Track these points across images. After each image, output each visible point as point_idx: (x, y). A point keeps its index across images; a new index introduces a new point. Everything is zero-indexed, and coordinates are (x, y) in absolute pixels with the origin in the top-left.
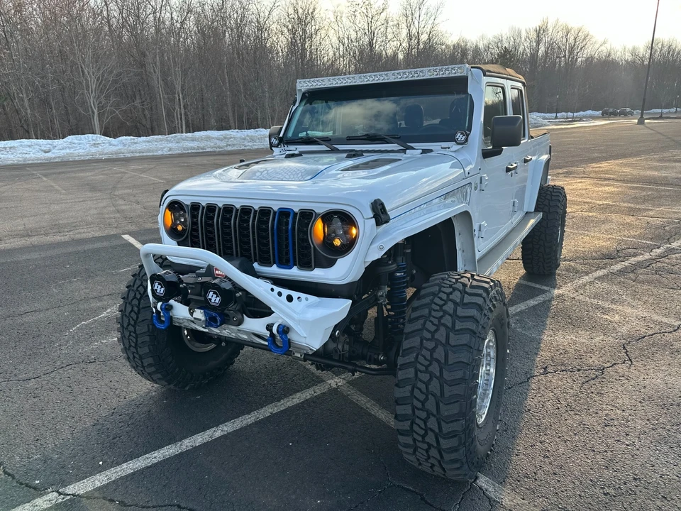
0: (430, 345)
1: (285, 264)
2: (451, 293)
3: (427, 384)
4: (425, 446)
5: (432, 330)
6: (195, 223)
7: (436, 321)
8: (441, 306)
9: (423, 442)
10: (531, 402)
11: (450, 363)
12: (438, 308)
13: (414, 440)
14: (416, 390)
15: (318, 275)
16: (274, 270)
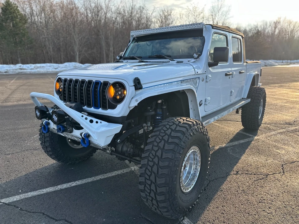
0: (156, 149)
1: (97, 107)
2: (172, 125)
3: (152, 167)
4: (151, 199)
5: (158, 142)
6: (64, 88)
7: (161, 138)
8: (165, 131)
9: (150, 196)
10: (224, 187)
11: (163, 158)
12: (164, 132)
13: (146, 195)
14: (147, 170)
15: (109, 112)
16: (92, 110)
